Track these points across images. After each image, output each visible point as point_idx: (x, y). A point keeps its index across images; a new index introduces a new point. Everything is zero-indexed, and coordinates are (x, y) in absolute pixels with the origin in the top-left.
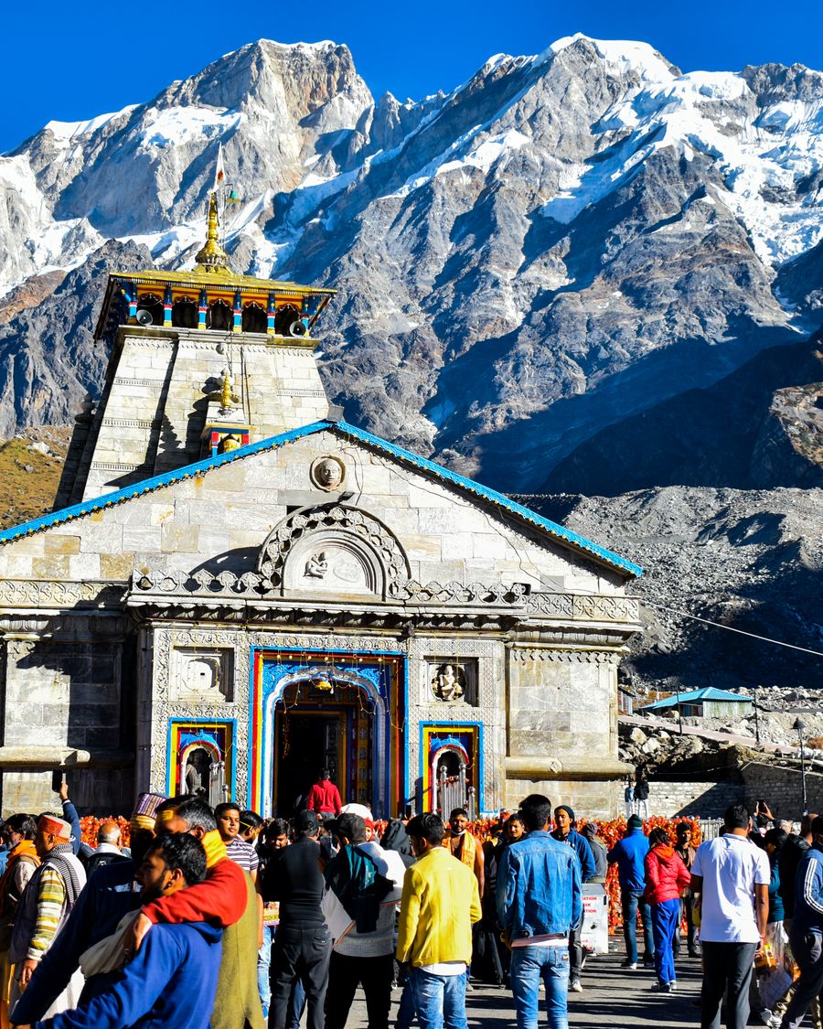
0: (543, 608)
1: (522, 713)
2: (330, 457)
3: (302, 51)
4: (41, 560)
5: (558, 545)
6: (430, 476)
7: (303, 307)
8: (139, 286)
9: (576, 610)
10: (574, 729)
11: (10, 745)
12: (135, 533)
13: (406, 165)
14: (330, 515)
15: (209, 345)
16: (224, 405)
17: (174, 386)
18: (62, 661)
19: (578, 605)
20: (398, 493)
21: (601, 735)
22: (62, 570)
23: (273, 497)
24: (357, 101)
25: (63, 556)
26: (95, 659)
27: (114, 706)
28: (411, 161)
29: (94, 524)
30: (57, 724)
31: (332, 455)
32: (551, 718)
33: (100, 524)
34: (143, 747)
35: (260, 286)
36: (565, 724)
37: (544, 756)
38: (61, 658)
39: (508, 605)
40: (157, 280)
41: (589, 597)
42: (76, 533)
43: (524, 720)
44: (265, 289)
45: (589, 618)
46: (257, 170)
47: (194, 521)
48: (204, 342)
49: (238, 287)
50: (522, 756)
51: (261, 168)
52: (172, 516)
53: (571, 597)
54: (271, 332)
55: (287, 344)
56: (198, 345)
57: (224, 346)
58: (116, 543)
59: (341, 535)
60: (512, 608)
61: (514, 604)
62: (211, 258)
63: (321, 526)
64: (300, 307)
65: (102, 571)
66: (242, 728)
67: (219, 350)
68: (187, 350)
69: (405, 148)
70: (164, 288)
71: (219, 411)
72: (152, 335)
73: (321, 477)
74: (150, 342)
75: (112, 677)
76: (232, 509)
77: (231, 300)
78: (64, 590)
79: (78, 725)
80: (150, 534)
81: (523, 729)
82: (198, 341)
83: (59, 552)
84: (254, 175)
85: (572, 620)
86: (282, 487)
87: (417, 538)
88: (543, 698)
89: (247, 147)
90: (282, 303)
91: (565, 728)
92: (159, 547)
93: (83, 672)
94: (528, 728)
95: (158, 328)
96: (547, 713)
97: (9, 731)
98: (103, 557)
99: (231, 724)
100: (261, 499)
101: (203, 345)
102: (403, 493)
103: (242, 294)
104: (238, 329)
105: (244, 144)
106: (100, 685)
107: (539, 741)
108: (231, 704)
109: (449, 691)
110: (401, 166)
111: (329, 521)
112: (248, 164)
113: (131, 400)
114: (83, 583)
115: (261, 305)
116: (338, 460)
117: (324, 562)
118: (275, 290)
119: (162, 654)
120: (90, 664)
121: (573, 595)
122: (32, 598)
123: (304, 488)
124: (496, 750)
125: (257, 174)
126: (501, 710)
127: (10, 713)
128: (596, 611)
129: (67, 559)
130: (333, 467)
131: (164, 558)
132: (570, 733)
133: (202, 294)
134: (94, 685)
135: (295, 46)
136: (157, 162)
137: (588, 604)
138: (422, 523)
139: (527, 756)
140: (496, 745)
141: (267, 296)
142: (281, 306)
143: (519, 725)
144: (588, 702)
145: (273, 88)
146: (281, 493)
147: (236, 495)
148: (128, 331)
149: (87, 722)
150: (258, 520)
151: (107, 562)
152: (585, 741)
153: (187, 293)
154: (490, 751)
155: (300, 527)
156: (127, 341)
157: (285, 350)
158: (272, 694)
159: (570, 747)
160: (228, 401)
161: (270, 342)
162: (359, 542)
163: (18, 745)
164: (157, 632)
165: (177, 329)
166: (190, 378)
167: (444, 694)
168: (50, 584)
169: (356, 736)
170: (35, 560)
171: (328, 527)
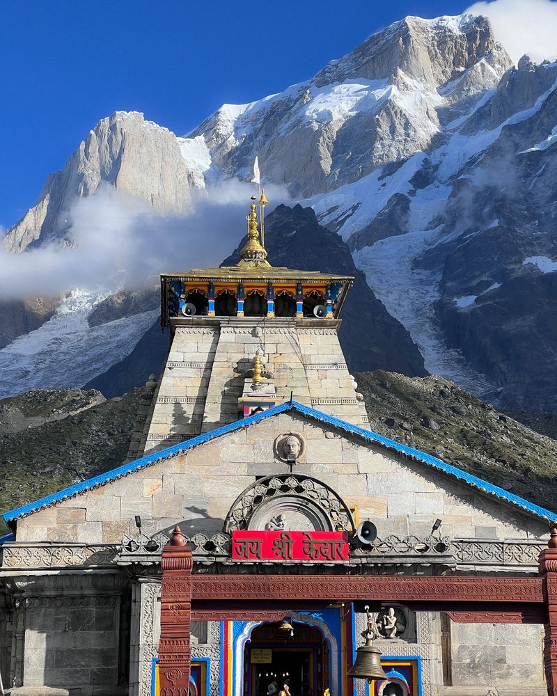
0: (477, 555)
1: (462, 648)
2: (291, 434)
3: (444, 24)
4: (55, 530)
5: (490, 500)
6: (375, 446)
7: (327, 293)
8: (185, 283)
9: (506, 557)
10: (509, 662)
11: (29, 685)
12: (131, 504)
13: (546, 120)
14: (286, 484)
15: (246, 330)
16: (255, 382)
17: (217, 367)
18: (72, 612)
19: (508, 551)
20: (349, 461)
21: (534, 667)
22: (71, 537)
23: (244, 469)
24: (497, 66)
25: (72, 525)
26: (98, 610)
27: (113, 649)
28: (550, 116)
29: (98, 497)
30: (67, 666)
31: (293, 432)
32: (489, 652)
33: (102, 497)
34: (134, 683)
35: (288, 277)
36: (501, 657)
37: (483, 685)
38: (70, 610)
39: (439, 554)
40: (200, 278)
41: (518, 544)
42: (81, 505)
43: (464, 654)
44: (292, 280)
45: (517, 563)
46: (408, 135)
47: (179, 492)
48: (242, 327)
49: (269, 279)
50: (462, 685)
51: (412, 133)
52: (160, 489)
53: (501, 546)
54: (300, 315)
55: (312, 325)
56: (237, 330)
57: (259, 330)
58: (115, 513)
59: (294, 500)
60: (442, 557)
61: (444, 553)
62: (251, 254)
63: (278, 493)
64: (324, 293)
65: (104, 536)
66: (214, 666)
67: (254, 334)
68: (227, 335)
69: (544, 105)
70: (207, 283)
71: (252, 387)
72: (198, 324)
73: (283, 451)
74: (196, 330)
75: (112, 625)
76: (210, 480)
77: (265, 290)
78: (71, 554)
79: (83, 666)
80: (142, 504)
81: (464, 661)
82: (237, 327)
83: (69, 522)
84: (406, 140)
85: (503, 565)
86: (251, 461)
87: (366, 499)
88: (480, 634)
89: (399, 115)
90: (308, 290)
91: (501, 661)
92: (150, 515)
93: (88, 622)
94: (468, 661)
95: (203, 318)
96: (485, 647)
97: (27, 674)
98: (104, 524)
99: (205, 663)
100: (233, 471)
101: (241, 330)
102: (353, 461)
103: (273, 285)
104: (271, 314)
105: (396, 113)
106: (102, 632)
107: (478, 673)
108: (205, 645)
109: (391, 630)
110: (541, 122)
111: (285, 488)
112: (400, 130)
113: (181, 380)
114: (87, 547)
115: (290, 293)
116: (297, 436)
117: (281, 523)
118: (301, 279)
119: (148, 604)
120: (94, 614)
121: (503, 543)
122: (46, 561)
123: (269, 461)
124: (433, 681)
125: (409, 139)
126: (437, 646)
127: (28, 658)
128: (525, 557)
129: (75, 526)
130: (294, 441)
131: (155, 523)
132: (505, 665)
133: (240, 286)
134: (97, 632)
135: (437, 19)
136: (319, 133)
137: (517, 551)
138: (370, 486)
139: (467, 685)
140: (433, 677)
141: (295, 285)
142: (308, 293)
143: (460, 659)
144: (521, 637)
145: (420, 60)
146: (250, 466)
147: (212, 469)
148: (178, 322)
149: (92, 664)
150: (231, 488)
151: (108, 529)
152: (519, 671)
153: (227, 286)
154: (427, 682)
155: (260, 495)
156: (177, 330)
157: (312, 331)
158: (241, 636)
159: (506, 677)
160: (259, 378)
161: (299, 325)
162: (310, 505)
163: (34, 685)
164: (144, 586)
165: (219, 318)
166: (230, 359)
167: (387, 632)
168: (60, 549)
169: (321, 669)
170: (49, 529)
171: (284, 494)
